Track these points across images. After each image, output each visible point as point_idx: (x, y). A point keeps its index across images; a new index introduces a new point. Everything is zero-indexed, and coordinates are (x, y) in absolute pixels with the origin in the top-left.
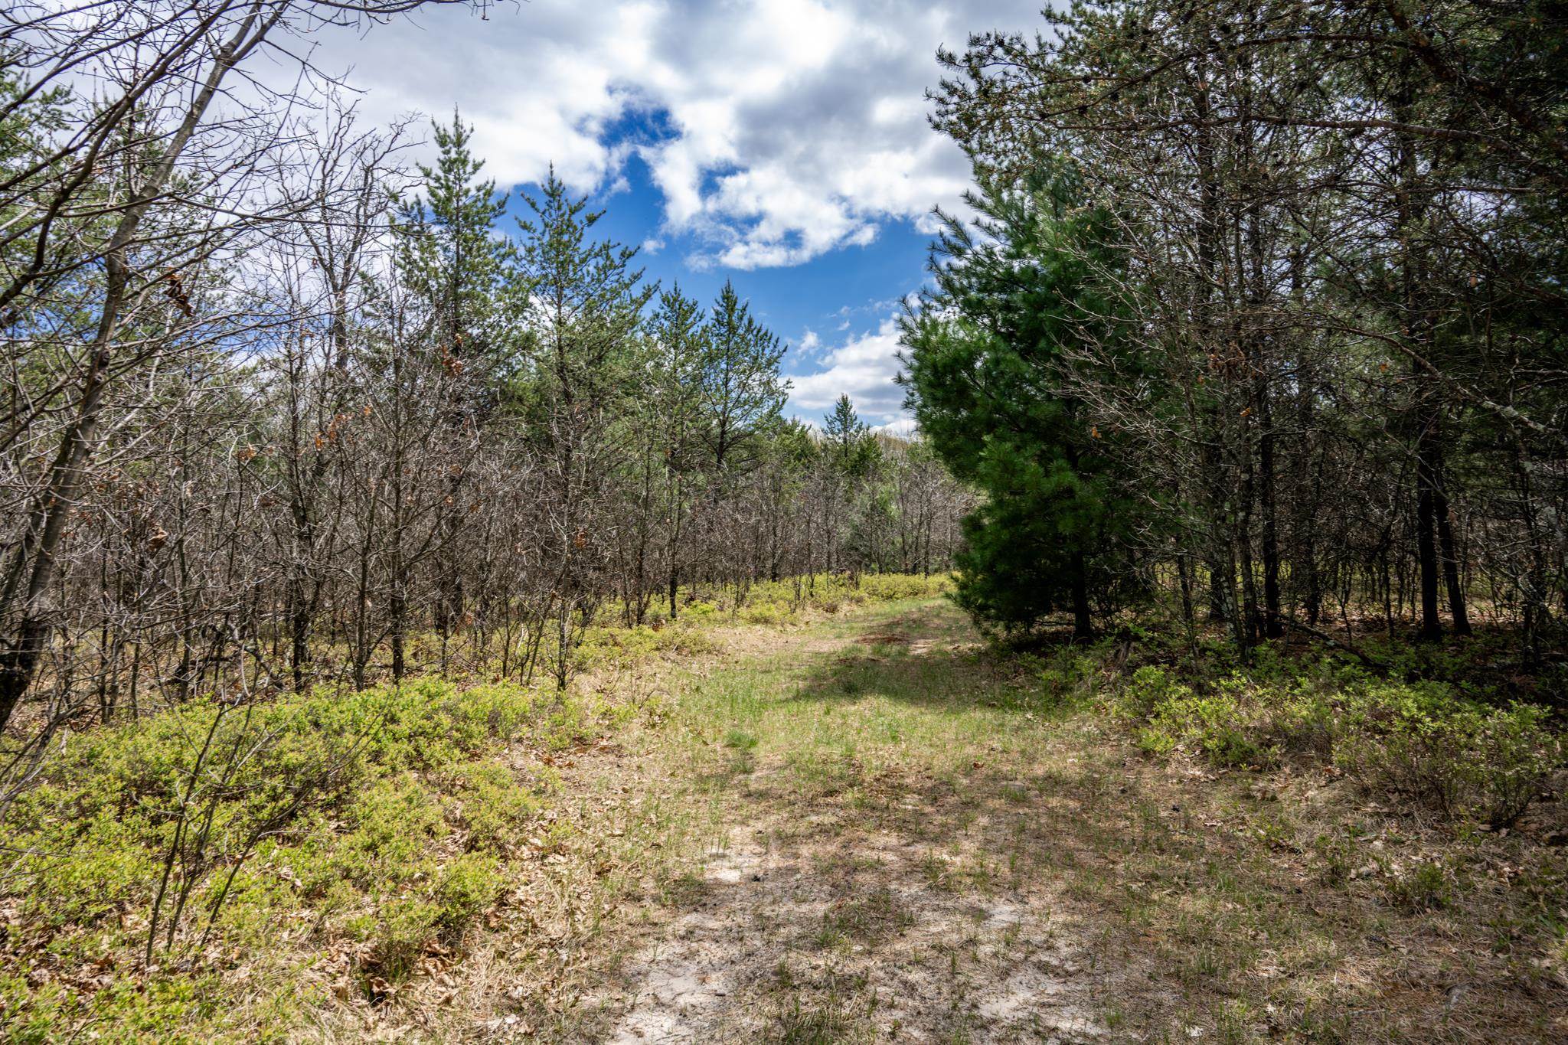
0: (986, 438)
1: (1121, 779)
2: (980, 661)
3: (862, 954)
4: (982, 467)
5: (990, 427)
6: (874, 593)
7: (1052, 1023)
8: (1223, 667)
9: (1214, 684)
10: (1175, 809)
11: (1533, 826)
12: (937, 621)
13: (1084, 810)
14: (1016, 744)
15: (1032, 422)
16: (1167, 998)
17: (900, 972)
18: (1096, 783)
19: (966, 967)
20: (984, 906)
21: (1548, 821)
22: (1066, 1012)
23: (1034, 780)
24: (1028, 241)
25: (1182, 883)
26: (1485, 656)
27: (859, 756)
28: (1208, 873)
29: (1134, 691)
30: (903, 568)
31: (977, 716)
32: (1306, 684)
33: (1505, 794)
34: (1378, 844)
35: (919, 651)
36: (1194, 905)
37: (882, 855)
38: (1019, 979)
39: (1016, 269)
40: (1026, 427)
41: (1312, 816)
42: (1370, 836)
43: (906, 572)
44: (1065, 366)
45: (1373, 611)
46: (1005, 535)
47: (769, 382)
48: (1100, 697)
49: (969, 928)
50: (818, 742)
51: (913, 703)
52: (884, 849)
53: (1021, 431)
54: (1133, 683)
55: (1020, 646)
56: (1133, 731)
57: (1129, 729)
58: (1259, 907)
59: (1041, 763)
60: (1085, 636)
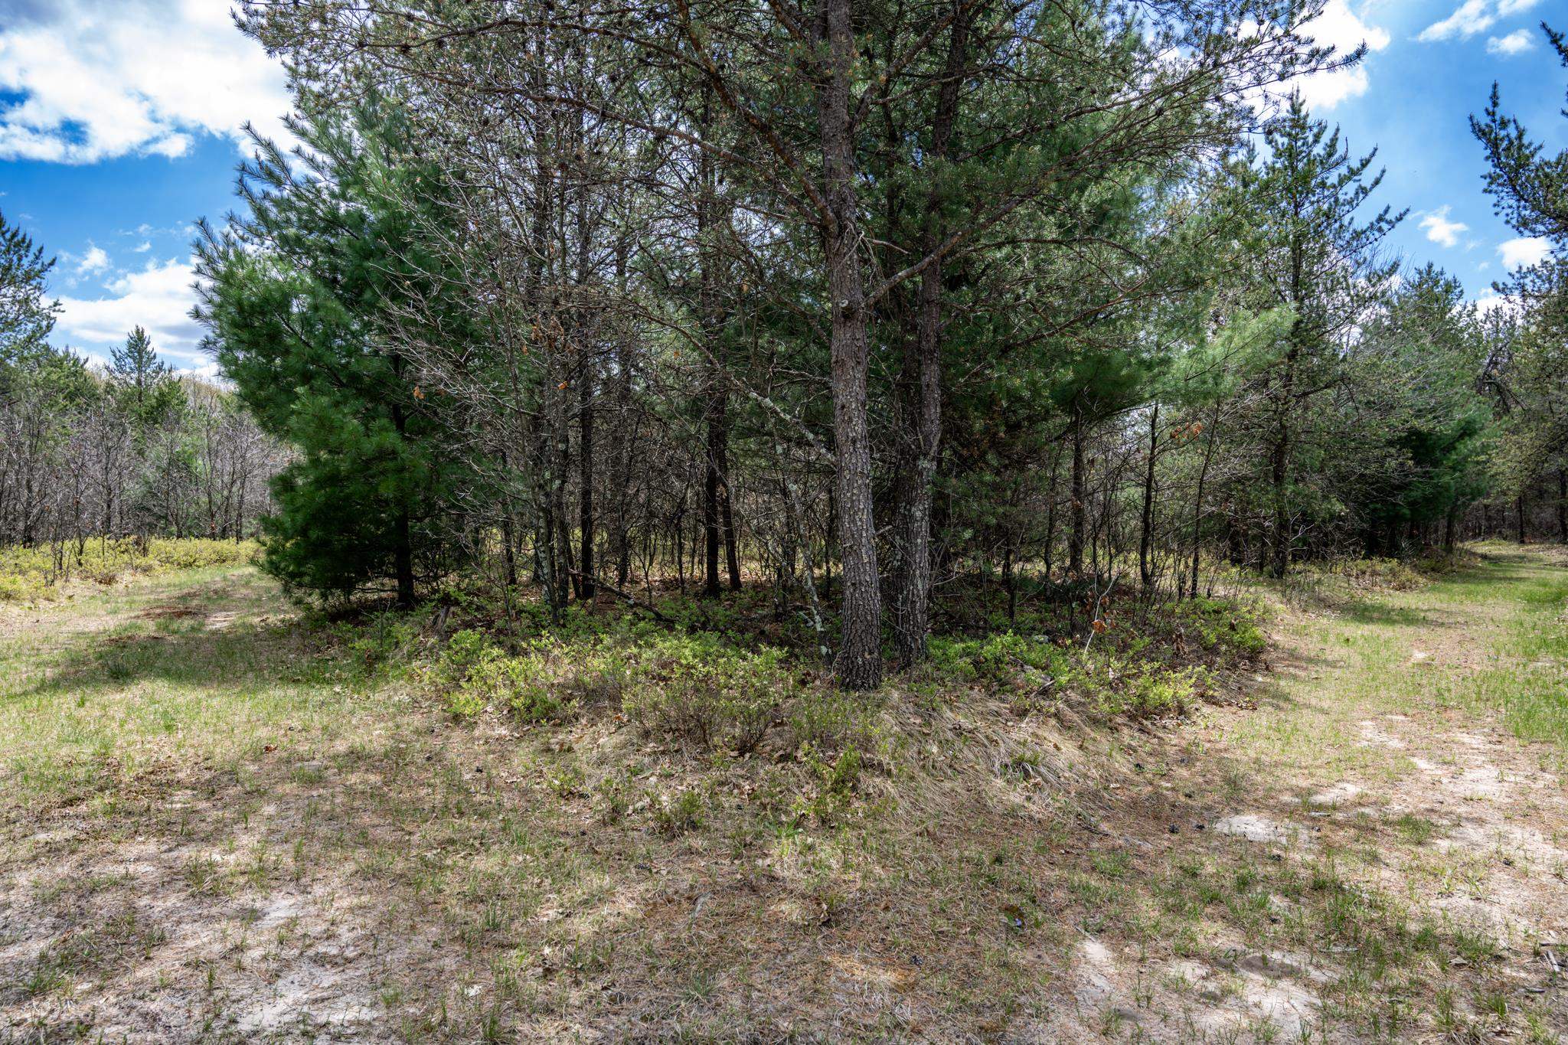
0: (299, 390)
1: (427, 747)
2: (289, 633)
3: (89, 993)
4: (293, 421)
5: (306, 378)
6: (168, 560)
7: (322, 1019)
8: (536, 627)
9: (524, 645)
10: (479, 770)
11: (768, 748)
12: (244, 591)
13: (385, 784)
14: (318, 720)
15: (355, 378)
16: (450, 963)
17: (140, 1003)
18: (401, 753)
19: (226, 979)
20: (258, 905)
21: (779, 742)
22: (341, 1003)
23: (335, 757)
24: (356, 183)
25: (477, 843)
26: (749, 609)
27: (118, 753)
28: (504, 829)
29: (449, 657)
30: (208, 532)
31: (277, 693)
32: (607, 640)
33: (749, 724)
34: (653, 779)
35: (218, 625)
36: (485, 863)
37: (132, 868)
38: (290, 978)
39: (342, 211)
40: (350, 383)
41: (601, 762)
42: (647, 774)
43: (213, 537)
44: (391, 322)
45: (671, 573)
46: (320, 497)
47: (27, 300)
48: (416, 664)
49: (235, 932)
50: (62, 741)
51: (200, 684)
52: (137, 860)
53: (342, 385)
54: (449, 648)
55: (335, 616)
56: (445, 696)
57: (442, 694)
58: (547, 855)
59: (344, 738)
60: (406, 602)
